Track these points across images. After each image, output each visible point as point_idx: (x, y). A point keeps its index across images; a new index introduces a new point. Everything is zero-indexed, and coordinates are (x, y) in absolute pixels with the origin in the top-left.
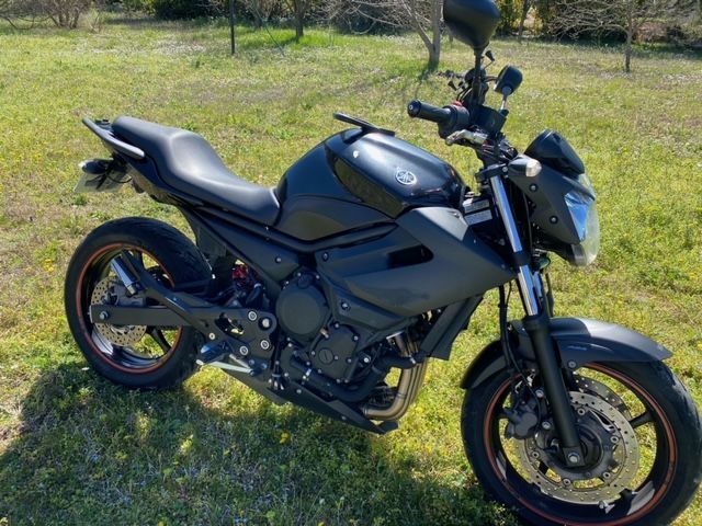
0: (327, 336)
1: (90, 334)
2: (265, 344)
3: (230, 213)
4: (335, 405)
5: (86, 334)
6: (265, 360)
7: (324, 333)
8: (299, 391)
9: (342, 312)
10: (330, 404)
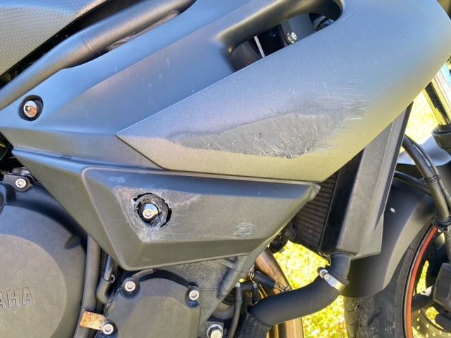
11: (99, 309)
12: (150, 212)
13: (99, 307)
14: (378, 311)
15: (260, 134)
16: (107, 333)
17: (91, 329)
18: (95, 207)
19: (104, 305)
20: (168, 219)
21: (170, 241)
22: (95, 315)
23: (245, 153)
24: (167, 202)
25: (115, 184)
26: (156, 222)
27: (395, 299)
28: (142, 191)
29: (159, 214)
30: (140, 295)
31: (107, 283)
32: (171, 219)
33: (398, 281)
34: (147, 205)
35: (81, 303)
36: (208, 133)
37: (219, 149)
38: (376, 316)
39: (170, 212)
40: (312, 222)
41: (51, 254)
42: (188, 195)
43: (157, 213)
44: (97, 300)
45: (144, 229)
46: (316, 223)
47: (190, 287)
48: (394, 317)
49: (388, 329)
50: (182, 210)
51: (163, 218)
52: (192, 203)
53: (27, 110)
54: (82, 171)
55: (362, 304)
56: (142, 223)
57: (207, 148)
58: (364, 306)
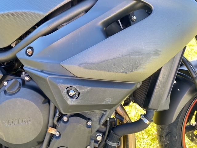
0: (57, 133)
7: (53, 132)
11: (54, 127)
12: (72, 93)
13: (55, 126)
14: (170, 131)
15: (115, 64)
16: (57, 135)
17: (52, 134)
18: (52, 91)
19: (56, 125)
20: (78, 96)
21: (79, 104)
22: (53, 129)
23: (108, 72)
24: (78, 90)
25: (59, 83)
26: (74, 97)
27: (178, 127)
28: (69, 86)
29: (75, 94)
30: (69, 122)
31: (57, 118)
32: (80, 96)
33: (179, 120)
34: (71, 91)
35: (48, 124)
36: (94, 64)
37: (98, 70)
38: (169, 133)
39: (79, 94)
40: (141, 95)
41: (37, 106)
42: (86, 87)
43: (74, 94)
44: (54, 124)
45: (70, 100)
46: (142, 95)
47: (88, 120)
48: (177, 134)
49: (174, 139)
50: (83, 93)
51: (77, 96)
52: (88, 90)
53: (28, 52)
54: (48, 77)
55: (163, 128)
56: (69, 97)
57: (93, 70)
58: (164, 129)
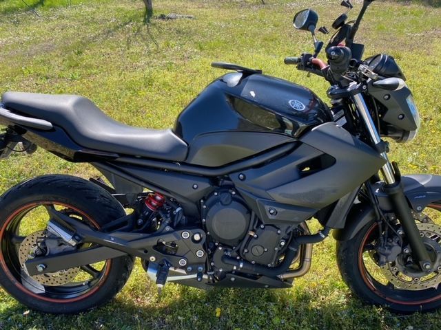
0: (256, 236)
1: (20, 282)
2: (201, 254)
3: (143, 158)
4: (260, 280)
5: (17, 284)
6: (199, 264)
7: (252, 234)
8: (233, 279)
9: (270, 217)
10: (258, 281)
14: (348, 247)
19: (255, 230)
20: (276, 214)
21: (275, 219)
22: (252, 232)
24: (277, 210)
27: (355, 244)
28: (271, 206)
30: (265, 229)
31: (256, 224)
35: (249, 228)
42: (282, 209)
43: (274, 212)
44: (253, 228)
47: (278, 230)
48: (353, 251)
50: (280, 212)
53: (241, 177)
54: (257, 199)
56: (269, 213)
